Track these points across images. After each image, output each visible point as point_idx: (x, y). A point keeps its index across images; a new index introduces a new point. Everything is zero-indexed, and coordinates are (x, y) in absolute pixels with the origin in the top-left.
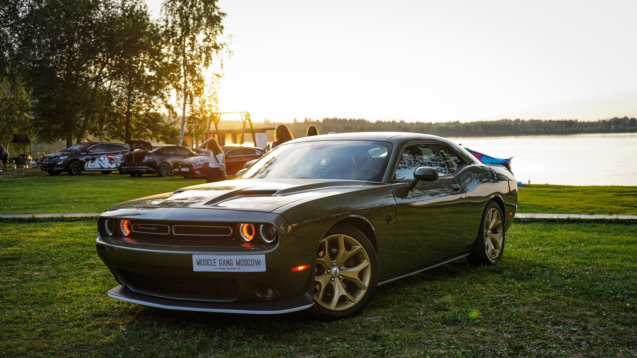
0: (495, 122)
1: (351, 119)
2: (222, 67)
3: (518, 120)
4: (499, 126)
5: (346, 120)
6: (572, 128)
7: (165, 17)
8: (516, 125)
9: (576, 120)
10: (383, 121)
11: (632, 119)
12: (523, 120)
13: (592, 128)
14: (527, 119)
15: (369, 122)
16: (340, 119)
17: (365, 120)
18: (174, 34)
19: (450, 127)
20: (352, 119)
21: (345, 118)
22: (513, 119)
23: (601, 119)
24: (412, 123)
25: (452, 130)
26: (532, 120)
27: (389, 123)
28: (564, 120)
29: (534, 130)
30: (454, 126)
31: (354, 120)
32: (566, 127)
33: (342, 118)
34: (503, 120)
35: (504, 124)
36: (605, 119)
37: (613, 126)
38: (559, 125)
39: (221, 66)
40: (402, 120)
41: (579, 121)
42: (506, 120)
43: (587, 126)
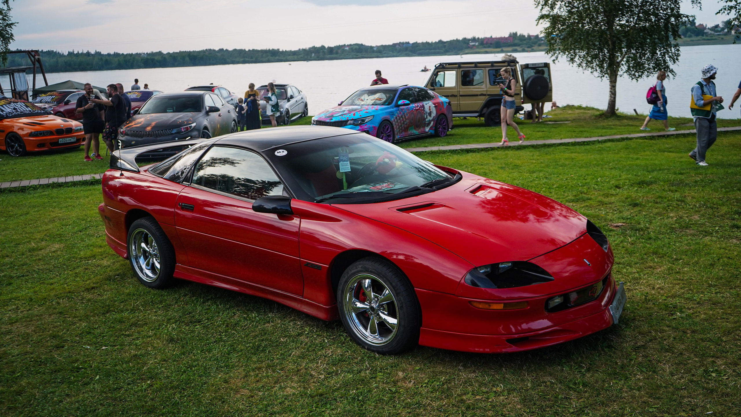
9: (278, 49)
11: (328, 47)
13: (296, 57)
23: (301, 48)
29: (242, 60)
32: (272, 56)
36: (304, 48)
37: (313, 55)
41: (281, 50)
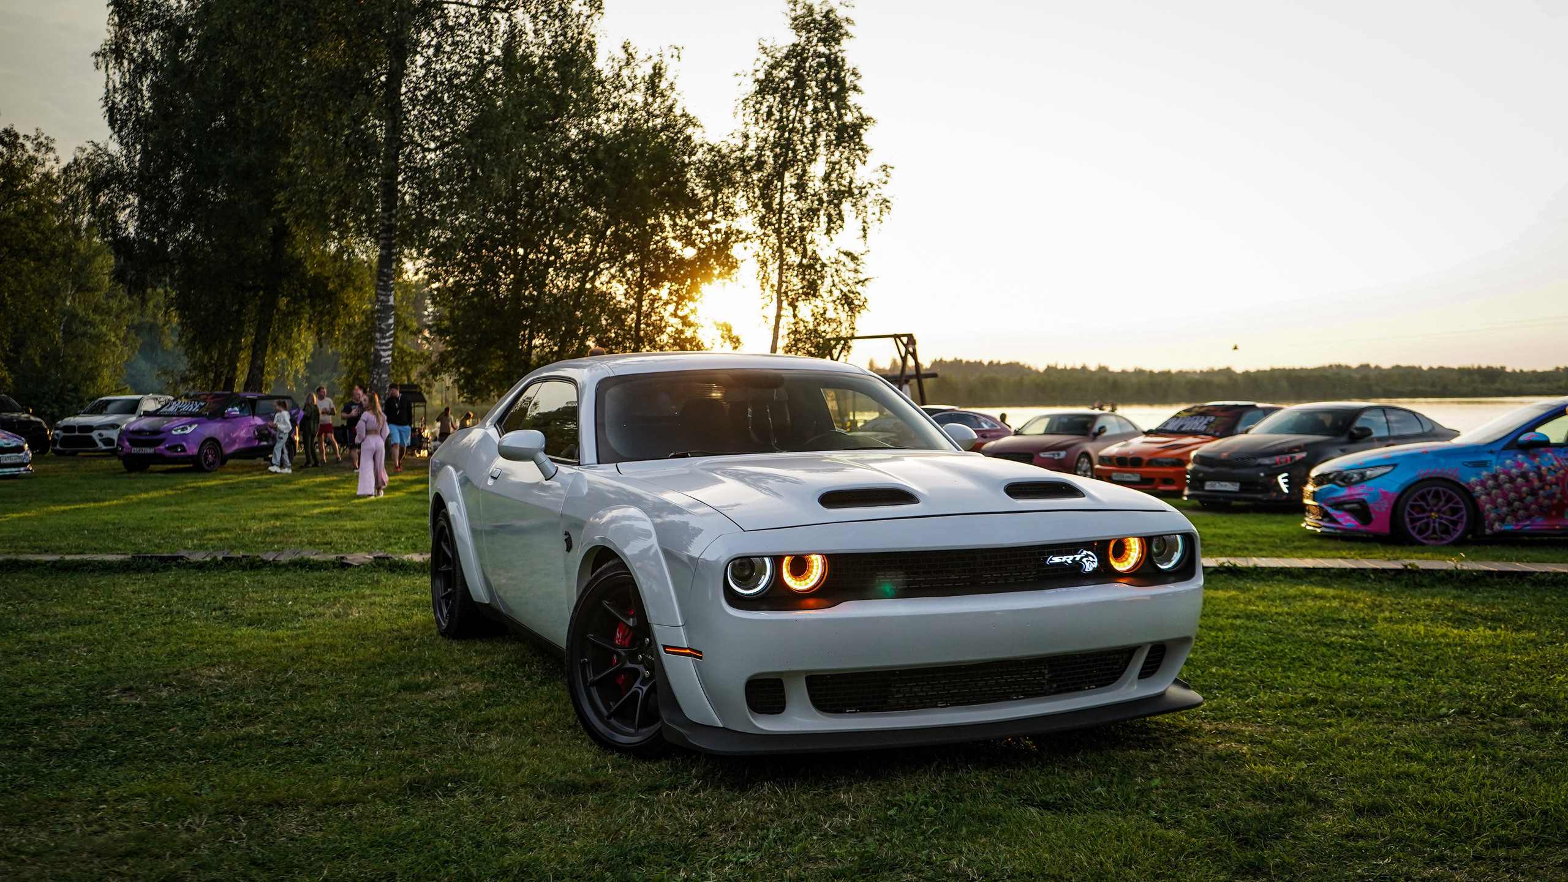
0: (1312, 370)
1: (991, 363)
2: (865, 236)
3: (1365, 367)
4: (1327, 378)
5: (981, 363)
6: (1497, 385)
7: (742, 129)
8: (1365, 378)
10: (1060, 366)
12: (1377, 367)
14: (1386, 365)
15: (1029, 368)
16: (968, 362)
17: (1022, 363)
18: (760, 165)
19: (1217, 380)
20: (995, 361)
21: (978, 360)
22: (1354, 364)
24: (1124, 372)
25: (1220, 386)
26: (1398, 367)
27: (1073, 370)
28: (1476, 367)
30: (1224, 379)
31: (998, 364)
33: (972, 360)
34: (1331, 366)
35: (1337, 374)
38: (1466, 379)
39: (862, 233)
40: (1102, 365)
42: (1339, 366)
43: (1529, 382)
